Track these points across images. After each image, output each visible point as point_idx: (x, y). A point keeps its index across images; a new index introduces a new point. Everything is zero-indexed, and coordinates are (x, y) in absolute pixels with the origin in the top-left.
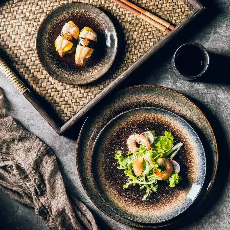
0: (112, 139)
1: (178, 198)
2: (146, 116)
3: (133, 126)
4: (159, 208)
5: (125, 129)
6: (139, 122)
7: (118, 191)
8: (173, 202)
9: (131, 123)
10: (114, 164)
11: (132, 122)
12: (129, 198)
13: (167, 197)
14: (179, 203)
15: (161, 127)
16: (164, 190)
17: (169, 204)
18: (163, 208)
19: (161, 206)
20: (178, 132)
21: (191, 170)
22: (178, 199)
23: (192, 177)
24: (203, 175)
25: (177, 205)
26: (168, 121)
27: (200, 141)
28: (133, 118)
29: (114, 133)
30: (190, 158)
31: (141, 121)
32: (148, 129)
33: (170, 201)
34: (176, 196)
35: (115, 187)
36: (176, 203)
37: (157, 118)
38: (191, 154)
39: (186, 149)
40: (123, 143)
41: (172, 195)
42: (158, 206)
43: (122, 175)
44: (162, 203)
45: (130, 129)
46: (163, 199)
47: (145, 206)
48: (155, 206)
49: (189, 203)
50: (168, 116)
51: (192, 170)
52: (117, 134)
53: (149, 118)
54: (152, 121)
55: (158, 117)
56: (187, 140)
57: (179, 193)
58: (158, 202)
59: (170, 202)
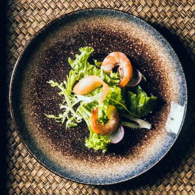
0: (104, 30)
1: (76, 161)
2: (161, 59)
3: (137, 49)
4: (48, 142)
5: (127, 41)
6: (147, 54)
7: (40, 77)
8: (66, 156)
9: (140, 44)
10: (71, 53)
11: (142, 45)
12: (39, 96)
13: (68, 146)
14: (70, 166)
15: (157, 87)
16: (74, 137)
17: (60, 153)
18: (51, 148)
19: (52, 144)
20: (164, 114)
21: (121, 159)
22: (74, 162)
23: (114, 164)
24: (125, 177)
25: (66, 163)
26: (171, 92)
27: (169, 149)
28: (148, 43)
29: (115, 29)
30: (137, 149)
31: (150, 56)
32: (145, 71)
33: (65, 153)
34: (76, 157)
35: (43, 71)
36: (67, 162)
37: (167, 74)
38: (143, 147)
39: (146, 136)
40: (107, 49)
41: (74, 150)
42: (50, 140)
43: (62, 71)
44: (56, 144)
45: (131, 48)
46: (63, 142)
47: (41, 123)
48: (47, 137)
49: (77, 178)
50: (180, 88)
51: (123, 160)
52: (115, 33)
53: (160, 64)
54: (158, 72)
55: (169, 76)
56: (159, 131)
57: (83, 159)
58: (55, 138)
59: (63, 154)
